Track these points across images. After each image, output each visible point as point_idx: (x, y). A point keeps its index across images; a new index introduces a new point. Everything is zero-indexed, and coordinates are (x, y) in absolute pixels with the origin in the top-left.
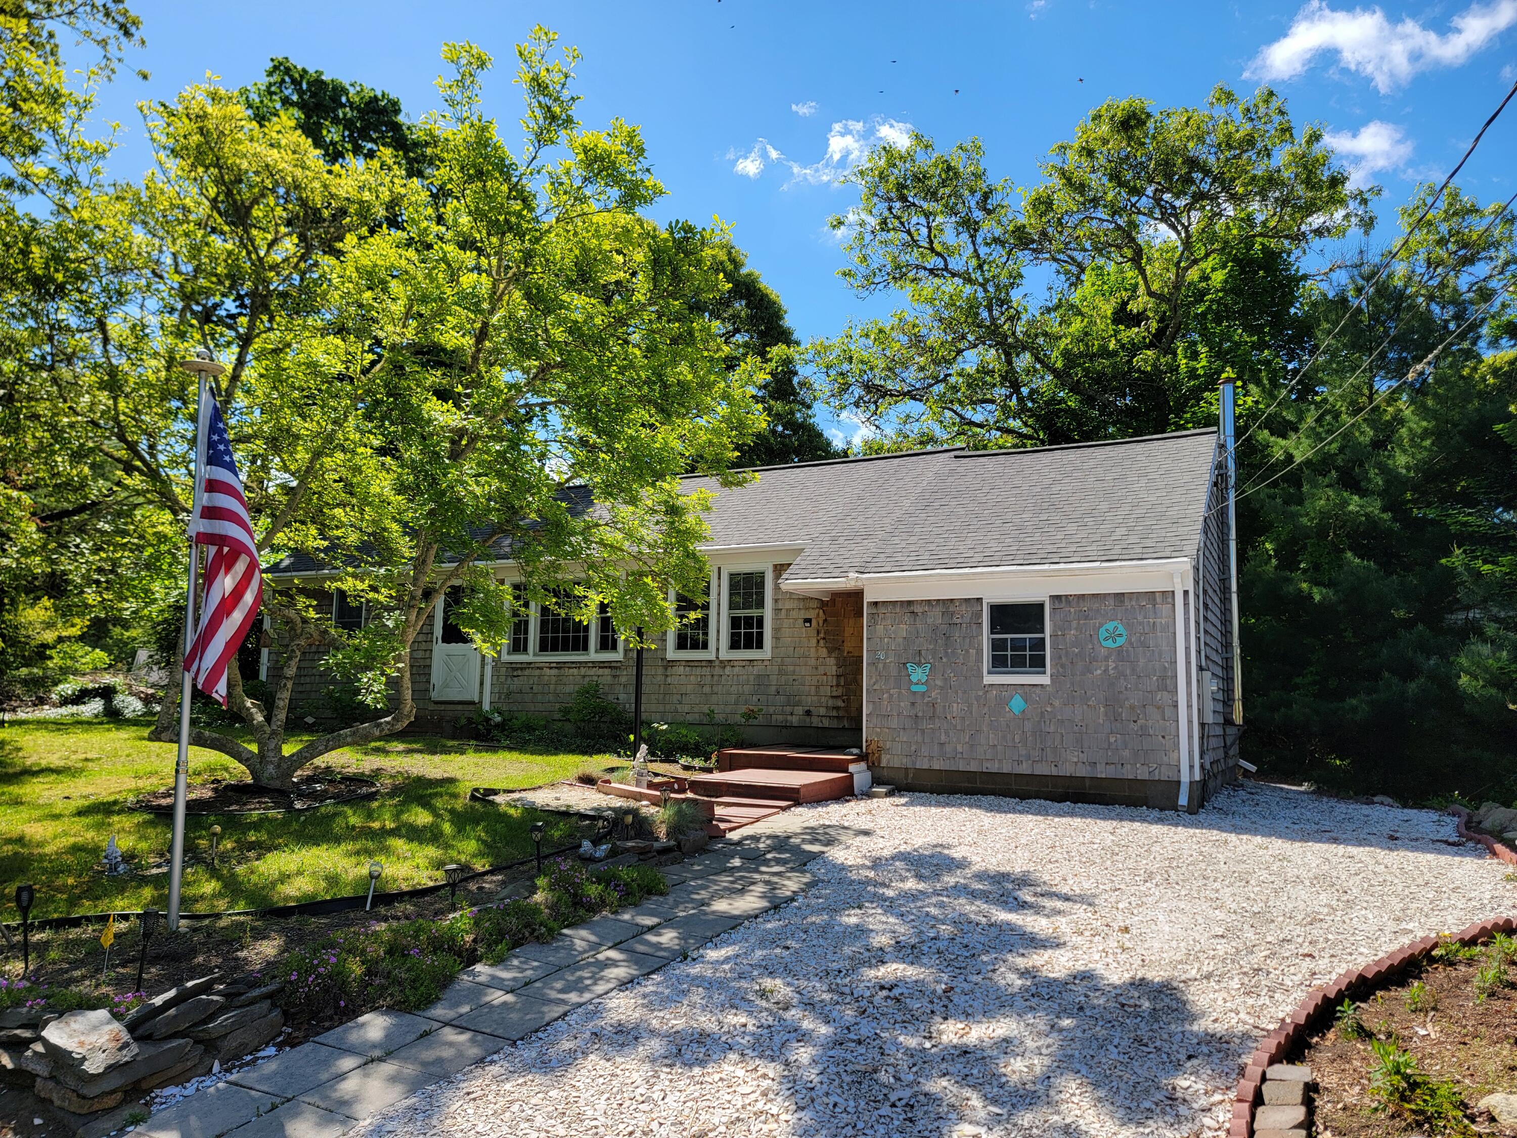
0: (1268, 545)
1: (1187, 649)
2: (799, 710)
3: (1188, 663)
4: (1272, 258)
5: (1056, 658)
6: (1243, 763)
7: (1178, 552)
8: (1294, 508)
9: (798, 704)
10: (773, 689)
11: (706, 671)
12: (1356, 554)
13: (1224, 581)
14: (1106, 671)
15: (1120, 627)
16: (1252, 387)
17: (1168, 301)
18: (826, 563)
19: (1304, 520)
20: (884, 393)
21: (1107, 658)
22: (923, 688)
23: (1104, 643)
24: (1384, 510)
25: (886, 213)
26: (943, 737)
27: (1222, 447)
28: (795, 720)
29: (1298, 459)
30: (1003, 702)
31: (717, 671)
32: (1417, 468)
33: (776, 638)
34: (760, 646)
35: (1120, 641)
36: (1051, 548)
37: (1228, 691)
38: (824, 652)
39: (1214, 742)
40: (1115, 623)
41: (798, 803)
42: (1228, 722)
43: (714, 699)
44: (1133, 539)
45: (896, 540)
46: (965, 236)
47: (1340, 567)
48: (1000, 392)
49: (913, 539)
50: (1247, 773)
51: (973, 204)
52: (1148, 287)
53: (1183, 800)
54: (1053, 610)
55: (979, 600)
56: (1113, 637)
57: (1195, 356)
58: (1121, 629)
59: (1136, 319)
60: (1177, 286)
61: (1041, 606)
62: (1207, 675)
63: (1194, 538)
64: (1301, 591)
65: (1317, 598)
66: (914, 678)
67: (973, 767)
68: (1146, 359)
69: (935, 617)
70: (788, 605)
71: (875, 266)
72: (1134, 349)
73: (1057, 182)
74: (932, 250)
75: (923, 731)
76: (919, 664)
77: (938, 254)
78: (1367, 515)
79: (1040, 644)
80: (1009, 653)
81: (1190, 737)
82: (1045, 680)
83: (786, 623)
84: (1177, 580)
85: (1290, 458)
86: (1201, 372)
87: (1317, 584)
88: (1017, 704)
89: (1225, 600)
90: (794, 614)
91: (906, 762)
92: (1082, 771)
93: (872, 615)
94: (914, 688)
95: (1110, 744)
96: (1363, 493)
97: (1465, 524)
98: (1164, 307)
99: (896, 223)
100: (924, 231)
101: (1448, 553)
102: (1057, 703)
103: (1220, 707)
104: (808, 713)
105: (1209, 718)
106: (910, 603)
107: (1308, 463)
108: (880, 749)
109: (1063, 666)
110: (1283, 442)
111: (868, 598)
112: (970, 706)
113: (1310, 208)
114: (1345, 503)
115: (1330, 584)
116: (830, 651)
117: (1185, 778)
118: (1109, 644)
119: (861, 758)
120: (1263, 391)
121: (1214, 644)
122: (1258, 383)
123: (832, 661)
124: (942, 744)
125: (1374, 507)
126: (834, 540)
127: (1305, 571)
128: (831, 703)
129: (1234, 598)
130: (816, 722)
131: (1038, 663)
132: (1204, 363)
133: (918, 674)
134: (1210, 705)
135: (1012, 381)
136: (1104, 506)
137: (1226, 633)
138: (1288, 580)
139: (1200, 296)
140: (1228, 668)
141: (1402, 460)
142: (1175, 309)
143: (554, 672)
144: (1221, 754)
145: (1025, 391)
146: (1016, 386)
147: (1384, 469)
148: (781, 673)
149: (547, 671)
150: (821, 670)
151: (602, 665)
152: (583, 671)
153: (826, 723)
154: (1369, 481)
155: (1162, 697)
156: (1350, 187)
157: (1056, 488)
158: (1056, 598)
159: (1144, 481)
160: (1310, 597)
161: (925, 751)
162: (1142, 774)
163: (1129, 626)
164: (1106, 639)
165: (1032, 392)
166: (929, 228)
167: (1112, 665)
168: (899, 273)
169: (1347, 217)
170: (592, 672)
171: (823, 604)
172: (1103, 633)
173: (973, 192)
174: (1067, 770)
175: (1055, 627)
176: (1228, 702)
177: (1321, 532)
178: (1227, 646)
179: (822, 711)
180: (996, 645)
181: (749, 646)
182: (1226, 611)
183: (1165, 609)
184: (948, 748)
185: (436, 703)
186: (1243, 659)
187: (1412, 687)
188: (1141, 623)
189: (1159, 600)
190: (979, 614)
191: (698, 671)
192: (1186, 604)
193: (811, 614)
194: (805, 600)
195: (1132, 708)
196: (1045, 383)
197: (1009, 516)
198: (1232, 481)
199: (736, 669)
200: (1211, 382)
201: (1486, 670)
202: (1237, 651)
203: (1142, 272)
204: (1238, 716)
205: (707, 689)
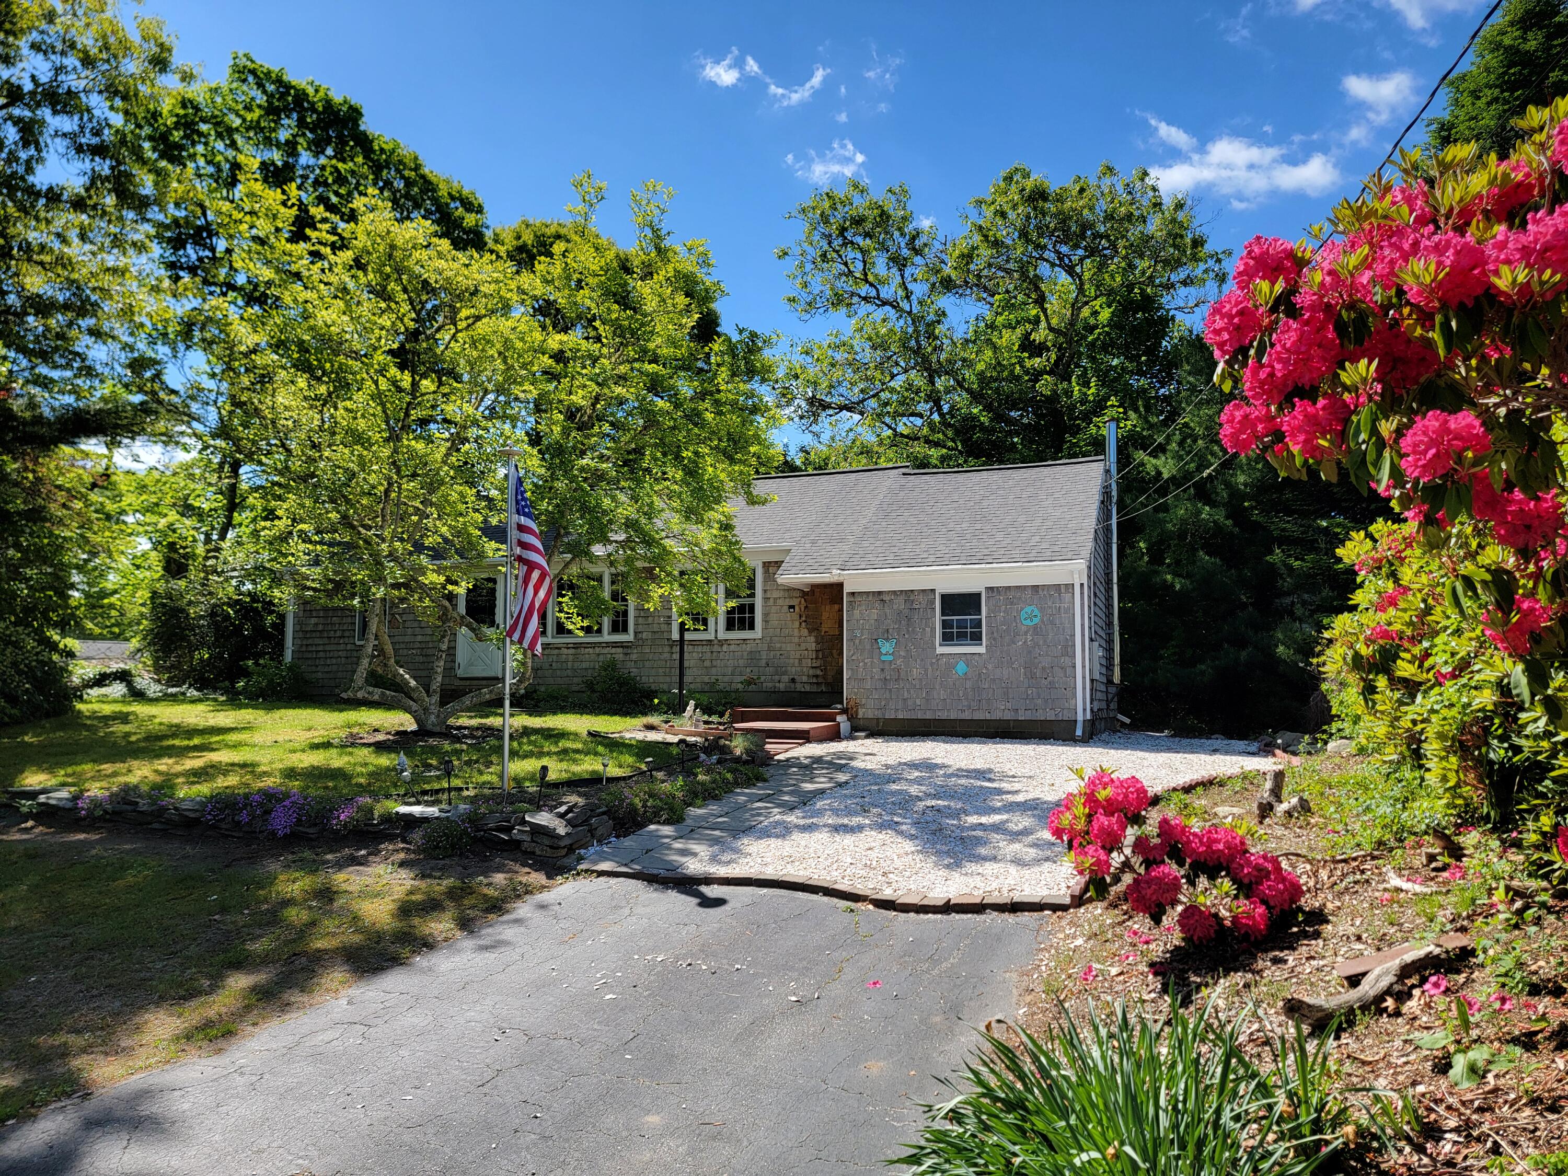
0: (1142, 545)
1: (1083, 625)
2: (786, 678)
3: (1083, 635)
4: (1148, 303)
5: (990, 633)
6: (1120, 717)
7: (1076, 555)
8: (1161, 515)
9: (785, 673)
10: (763, 663)
11: (707, 649)
12: (1207, 553)
13: (1108, 575)
14: (1025, 642)
15: (1036, 610)
16: (1132, 414)
17: (1064, 335)
18: (811, 562)
19: (1169, 526)
20: (825, 406)
21: (1026, 633)
22: (890, 658)
23: (1024, 622)
24: (1227, 518)
25: (826, 247)
26: (906, 694)
27: (1107, 471)
28: (782, 686)
29: (1166, 476)
30: (951, 667)
31: (716, 648)
32: (1252, 485)
33: (766, 621)
34: (752, 627)
35: (1036, 620)
36: (986, 552)
37: (1110, 659)
38: (805, 632)
39: (1099, 695)
40: (1032, 607)
41: (809, 741)
42: (1110, 682)
43: (714, 671)
44: (1044, 546)
45: (866, 544)
46: (894, 270)
47: (1194, 562)
48: (923, 407)
49: (878, 543)
50: (1123, 724)
51: (903, 245)
52: (1049, 323)
53: (1079, 732)
54: (988, 598)
55: (933, 591)
56: (1031, 617)
57: (1086, 384)
58: (1036, 612)
59: (1037, 349)
60: (1072, 323)
61: (978, 595)
62: (1096, 644)
63: (1087, 544)
64: (1165, 581)
65: (1178, 587)
66: (883, 651)
67: (928, 716)
68: (1045, 385)
69: (900, 604)
70: (776, 594)
71: (816, 292)
72: (1036, 375)
73: (977, 238)
74: (866, 281)
75: (890, 690)
76: (887, 639)
77: (871, 285)
78: (1214, 522)
79: (979, 624)
80: (955, 630)
81: (1084, 688)
82: (981, 650)
83: (774, 609)
84: (1076, 576)
85: (1159, 473)
86: (1091, 398)
87: (1179, 576)
88: (961, 668)
89: (1109, 589)
90: (780, 602)
91: (878, 714)
92: (1008, 716)
93: (850, 602)
94: (884, 658)
95: (1028, 695)
96: (1213, 504)
97: (1284, 530)
98: (1061, 339)
99: (834, 255)
100: (860, 266)
101: (1271, 552)
102: (990, 666)
103: (1104, 671)
104: (793, 680)
105: (1097, 676)
106: (880, 593)
107: (1173, 478)
108: (856, 705)
109: (994, 639)
110: (1154, 461)
111: (847, 589)
112: (926, 670)
113: (1176, 264)
114: (1199, 512)
115: (1188, 576)
116: (810, 631)
117: (1080, 718)
118: (1028, 622)
119: (844, 711)
120: (1140, 416)
121: (1100, 622)
122: (1136, 410)
123: (812, 639)
124: (905, 700)
125: (1220, 516)
126: (813, 542)
127: (1169, 565)
128: (811, 672)
129: (1115, 587)
130: (799, 687)
131: (976, 638)
132: (1093, 390)
133: (886, 647)
134: (1097, 667)
135: (935, 399)
136: (1022, 519)
137: (1109, 615)
138: (1157, 573)
139: (1091, 329)
140: (1110, 641)
141: (1241, 479)
142: (1070, 342)
143: (572, 651)
144: (1104, 705)
145: (946, 408)
146: (937, 403)
147: (1228, 485)
148: (769, 649)
149: (565, 651)
150: (803, 646)
151: (615, 645)
152: (597, 650)
153: (808, 688)
154: (1217, 494)
155: (1066, 661)
156: (1209, 248)
157: (985, 503)
158: (989, 589)
159: (1051, 499)
160: (1172, 585)
161: (892, 705)
162: (1051, 716)
163: (1042, 610)
164: (1025, 619)
165: (952, 408)
166: (865, 262)
167: (1030, 638)
168: (838, 300)
169: (1206, 271)
170: (606, 651)
171: (804, 594)
172: (1023, 615)
173: (903, 235)
174: (997, 715)
175: (989, 611)
176: (1109, 667)
177: (1182, 535)
178: (1110, 624)
179: (805, 679)
180: (945, 624)
181: (742, 627)
182: (1109, 598)
183: (1068, 596)
184: (910, 703)
185: (462, 679)
186: (1121, 635)
187: (1243, 655)
188: (1050, 607)
189: (1063, 590)
190: (933, 602)
191: (700, 649)
192: (1082, 593)
193: (795, 602)
194: (790, 590)
195: (1044, 668)
196: (960, 398)
197: (952, 525)
198: (1115, 500)
199: (732, 648)
200: (1099, 406)
201: (1295, 642)
202: (1117, 628)
203: (1044, 311)
204: (1117, 679)
205: (707, 663)
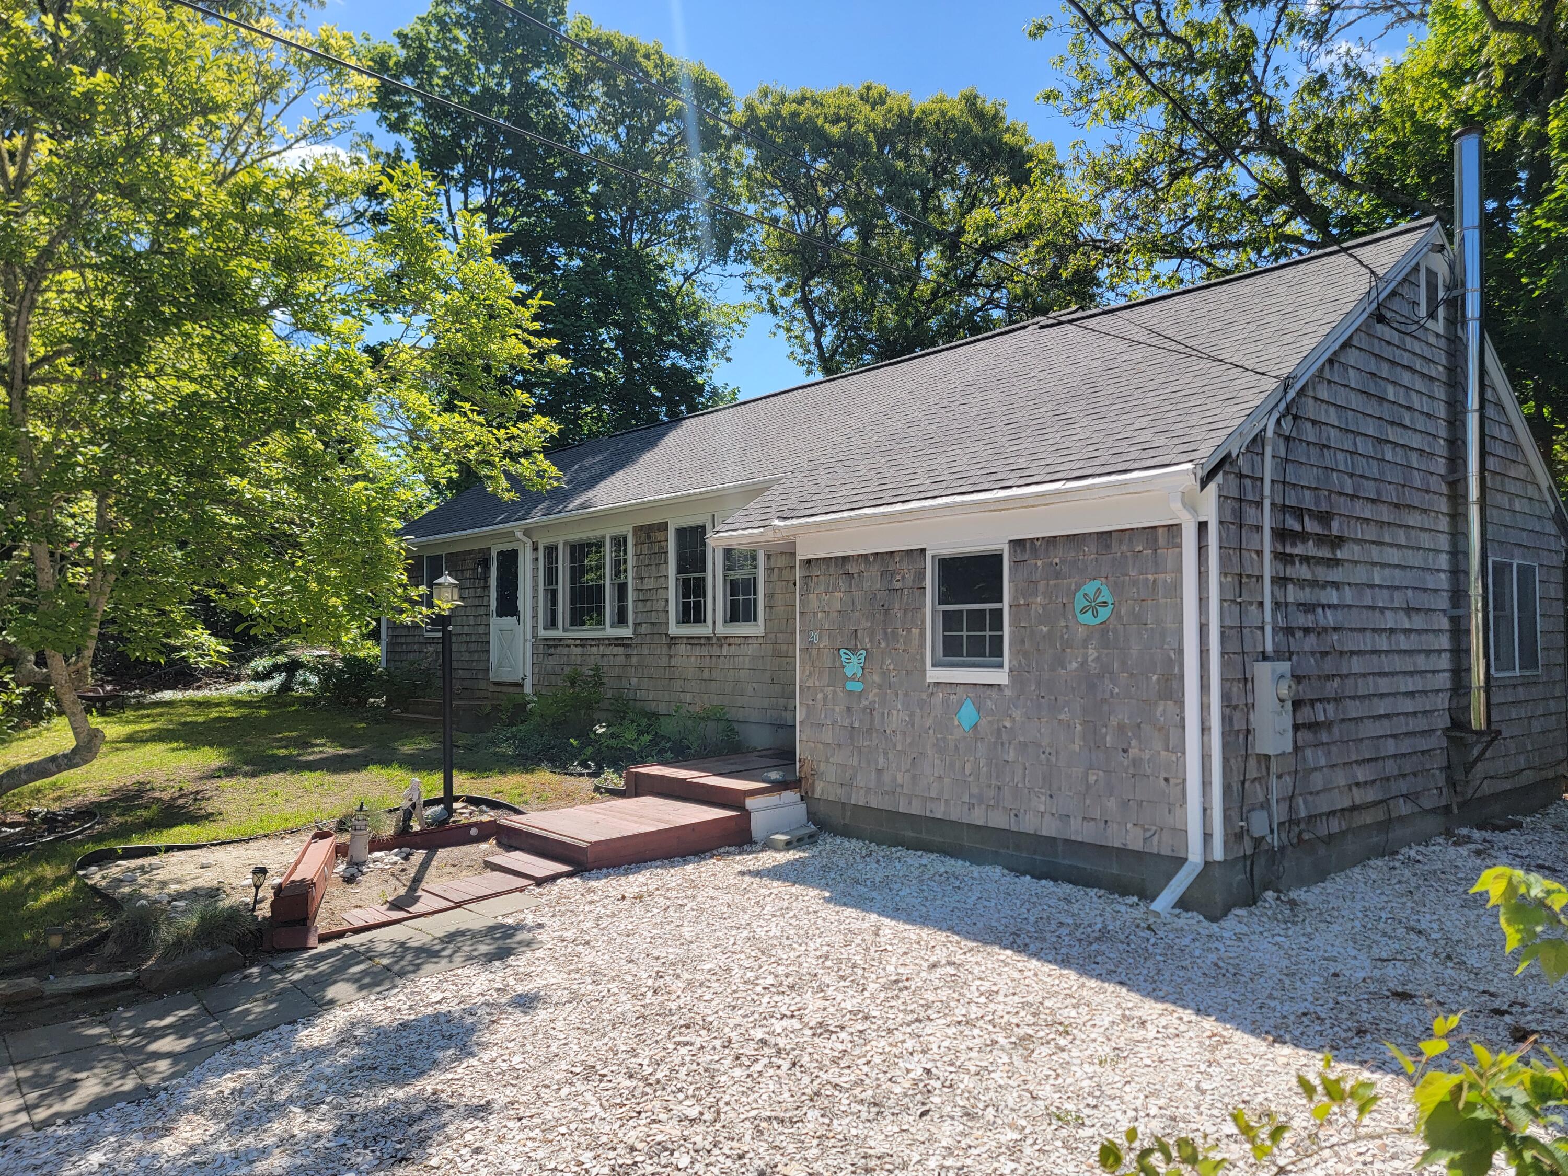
1: (1203, 628)
3: (1203, 650)
5: (1015, 641)
7: (1188, 452)
10: (768, 674)
14: (1084, 663)
15: (1105, 592)
21: (1085, 643)
22: (859, 687)
23: (1082, 618)
26: (881, 760)
30: (951, 712)
31: (715, 650)
35: (1104, 613)
40: (1097, 584)
54: (1016, 563)
55: (923, 551)
56: (1093, 607)
58: (1106, 595)
61: (998, 558)
66: (848, 672)
69: (873, 580)
75: (859, 749)
76: (854, 651)
79: (997, 615)
80: (965, 633)
81: (1206, 783)
82: (1000, 677)
88: (968, 715)
90: (786, 574)
91: (841, 794)
93: (804, 579)
94: (850, 686)
95: (1088, 787)
102: (1017, 714)
106: (845, 559)
108: (813, 771)
109: (1026, 654)
111: (801, 555)
112: (912, 715)
117: (1197, 852)
118: (1089, 618)
119: (790, 785)
124: (879, 771)
131: (995, 650)
133: (853, 666)
143: (579, 650)
148: (775, 653)
149: (574, 649)
151: (617, 642)
152: (601, 649)
158: (1018, 544)
161: (860, 781)
162: (1135, 841)
163: (1117, 588)
164: (1083, 611)
167: (1092, 653)
170: (609, 651)
172: (1080, 602)
175: (1016, 591)
180: (951, 621)
184: (887, 778)
185: (495, 684)
188: (1135, 583)
189: (1161, 541)
190: (923, 575)
191: (697, 651)
192: (1202, 548)
195: (1121, 727)
199: (732, 650)
